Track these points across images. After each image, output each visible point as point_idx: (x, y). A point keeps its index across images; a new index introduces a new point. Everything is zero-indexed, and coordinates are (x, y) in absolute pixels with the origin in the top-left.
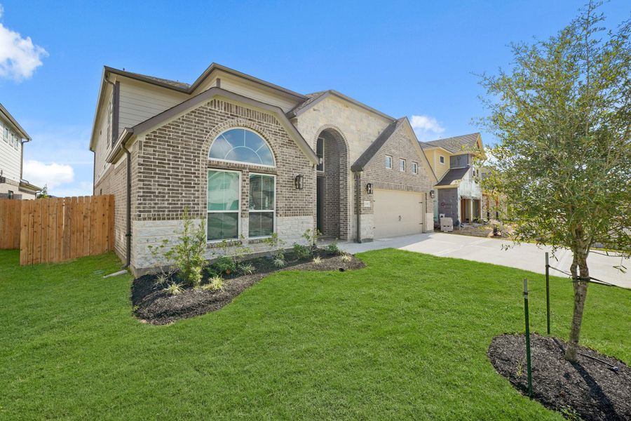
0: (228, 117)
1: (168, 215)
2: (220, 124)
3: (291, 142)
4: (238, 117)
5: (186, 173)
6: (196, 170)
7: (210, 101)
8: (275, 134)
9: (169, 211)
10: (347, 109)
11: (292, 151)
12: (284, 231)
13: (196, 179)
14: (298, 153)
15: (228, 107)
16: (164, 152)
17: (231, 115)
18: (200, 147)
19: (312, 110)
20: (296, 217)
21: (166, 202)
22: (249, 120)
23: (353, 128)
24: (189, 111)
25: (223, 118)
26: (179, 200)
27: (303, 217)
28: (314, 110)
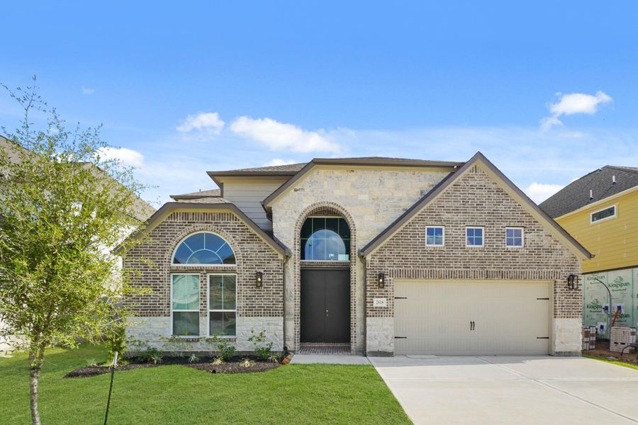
0: (186, 225)
1: (141, 313)
2: (178, 233)
3: (252, 236)
4: (194, 223)
5: (153, 279)
6: (160, 276)
7: (169, 215)
8: (234, 231)
9: (142, 310)
10: (352, 174)
11: (255, 246)
12: (245, 332)
13: (161, 283)
14: (263, 247)
15: (186, 215)
16: (138, 264)
17: (188, 223)
18: (163, 256)
19: (293, 191)
20: (260, 318)
21: (140, 303)
22: (206, 223)
23: (364, 197)
24: (154, 228)
25: (181, 227)
26: (148, 301)
27: (268, 318)
28: (296, 190)
